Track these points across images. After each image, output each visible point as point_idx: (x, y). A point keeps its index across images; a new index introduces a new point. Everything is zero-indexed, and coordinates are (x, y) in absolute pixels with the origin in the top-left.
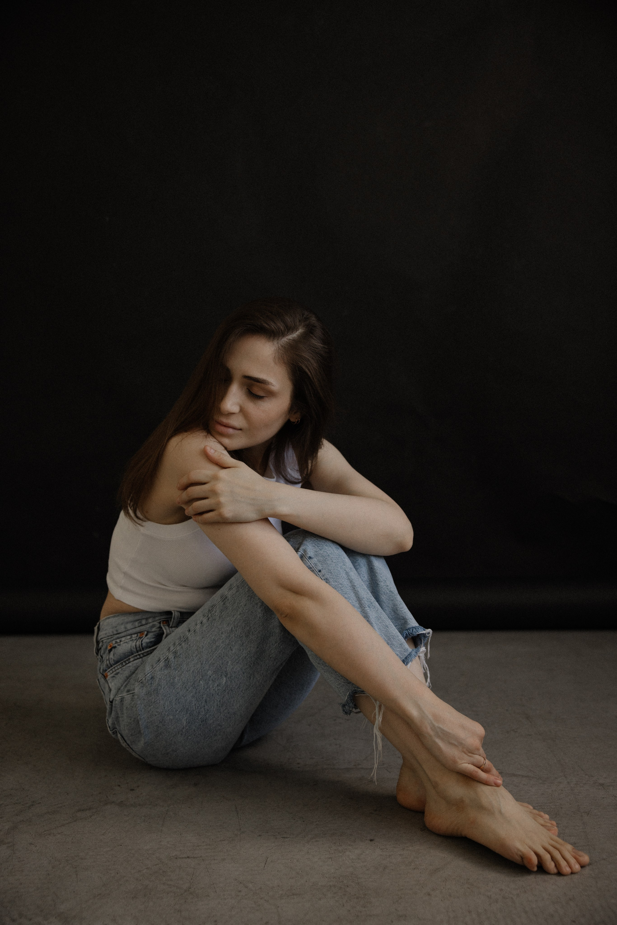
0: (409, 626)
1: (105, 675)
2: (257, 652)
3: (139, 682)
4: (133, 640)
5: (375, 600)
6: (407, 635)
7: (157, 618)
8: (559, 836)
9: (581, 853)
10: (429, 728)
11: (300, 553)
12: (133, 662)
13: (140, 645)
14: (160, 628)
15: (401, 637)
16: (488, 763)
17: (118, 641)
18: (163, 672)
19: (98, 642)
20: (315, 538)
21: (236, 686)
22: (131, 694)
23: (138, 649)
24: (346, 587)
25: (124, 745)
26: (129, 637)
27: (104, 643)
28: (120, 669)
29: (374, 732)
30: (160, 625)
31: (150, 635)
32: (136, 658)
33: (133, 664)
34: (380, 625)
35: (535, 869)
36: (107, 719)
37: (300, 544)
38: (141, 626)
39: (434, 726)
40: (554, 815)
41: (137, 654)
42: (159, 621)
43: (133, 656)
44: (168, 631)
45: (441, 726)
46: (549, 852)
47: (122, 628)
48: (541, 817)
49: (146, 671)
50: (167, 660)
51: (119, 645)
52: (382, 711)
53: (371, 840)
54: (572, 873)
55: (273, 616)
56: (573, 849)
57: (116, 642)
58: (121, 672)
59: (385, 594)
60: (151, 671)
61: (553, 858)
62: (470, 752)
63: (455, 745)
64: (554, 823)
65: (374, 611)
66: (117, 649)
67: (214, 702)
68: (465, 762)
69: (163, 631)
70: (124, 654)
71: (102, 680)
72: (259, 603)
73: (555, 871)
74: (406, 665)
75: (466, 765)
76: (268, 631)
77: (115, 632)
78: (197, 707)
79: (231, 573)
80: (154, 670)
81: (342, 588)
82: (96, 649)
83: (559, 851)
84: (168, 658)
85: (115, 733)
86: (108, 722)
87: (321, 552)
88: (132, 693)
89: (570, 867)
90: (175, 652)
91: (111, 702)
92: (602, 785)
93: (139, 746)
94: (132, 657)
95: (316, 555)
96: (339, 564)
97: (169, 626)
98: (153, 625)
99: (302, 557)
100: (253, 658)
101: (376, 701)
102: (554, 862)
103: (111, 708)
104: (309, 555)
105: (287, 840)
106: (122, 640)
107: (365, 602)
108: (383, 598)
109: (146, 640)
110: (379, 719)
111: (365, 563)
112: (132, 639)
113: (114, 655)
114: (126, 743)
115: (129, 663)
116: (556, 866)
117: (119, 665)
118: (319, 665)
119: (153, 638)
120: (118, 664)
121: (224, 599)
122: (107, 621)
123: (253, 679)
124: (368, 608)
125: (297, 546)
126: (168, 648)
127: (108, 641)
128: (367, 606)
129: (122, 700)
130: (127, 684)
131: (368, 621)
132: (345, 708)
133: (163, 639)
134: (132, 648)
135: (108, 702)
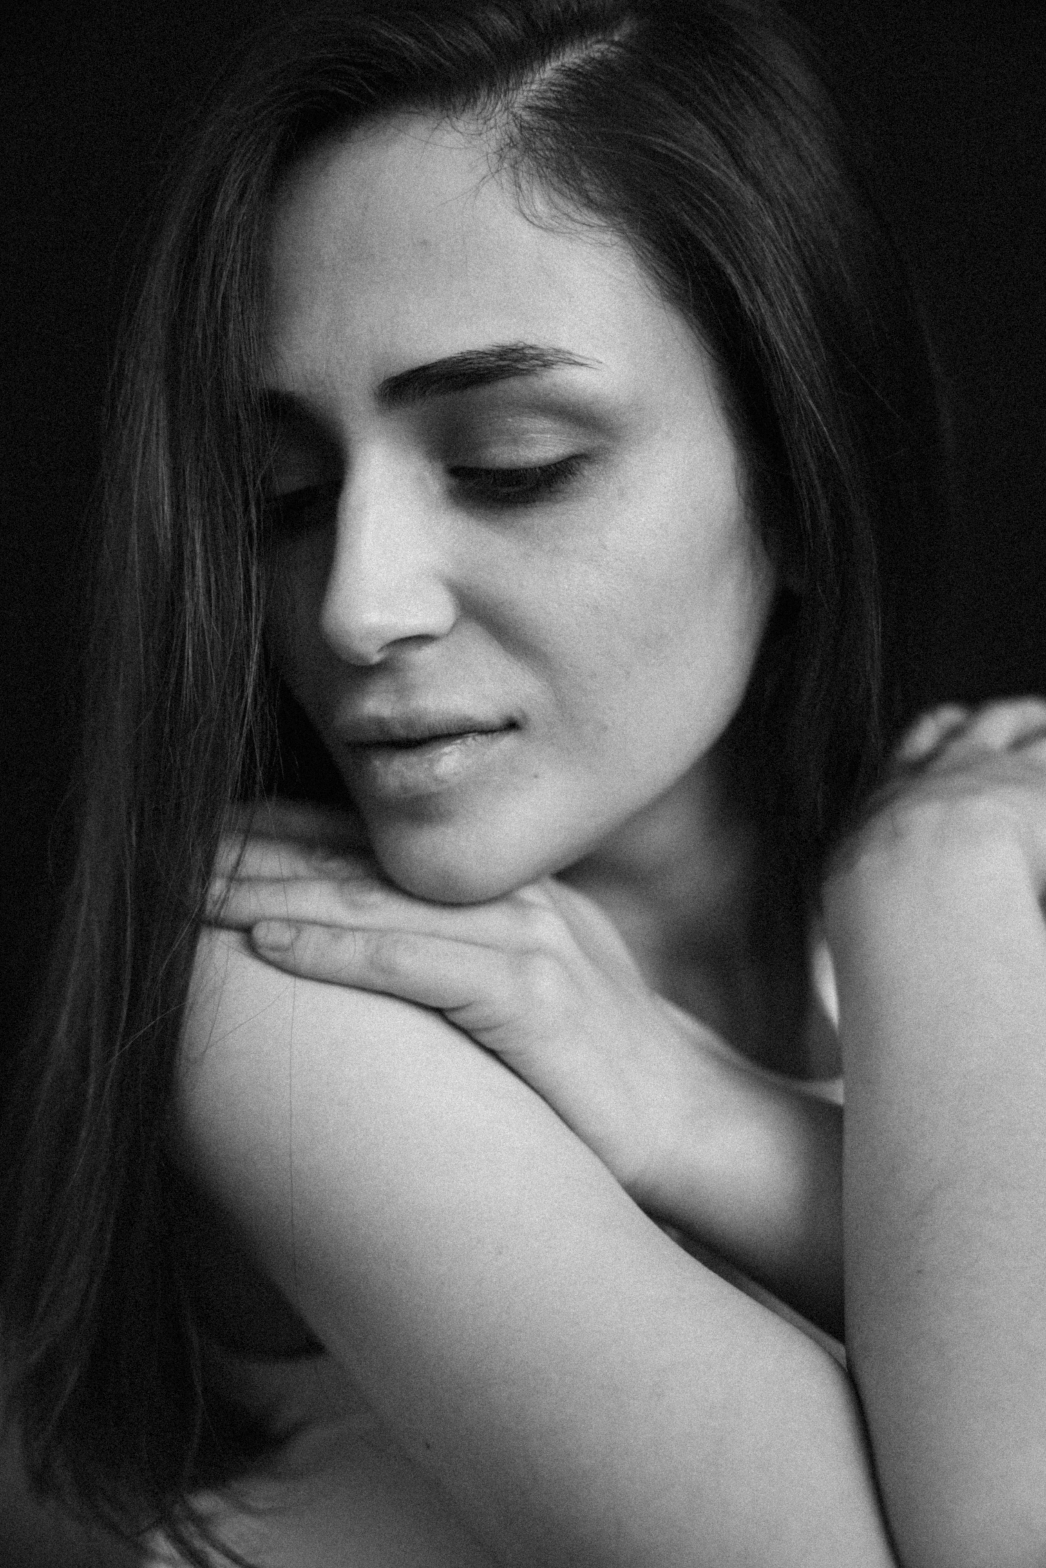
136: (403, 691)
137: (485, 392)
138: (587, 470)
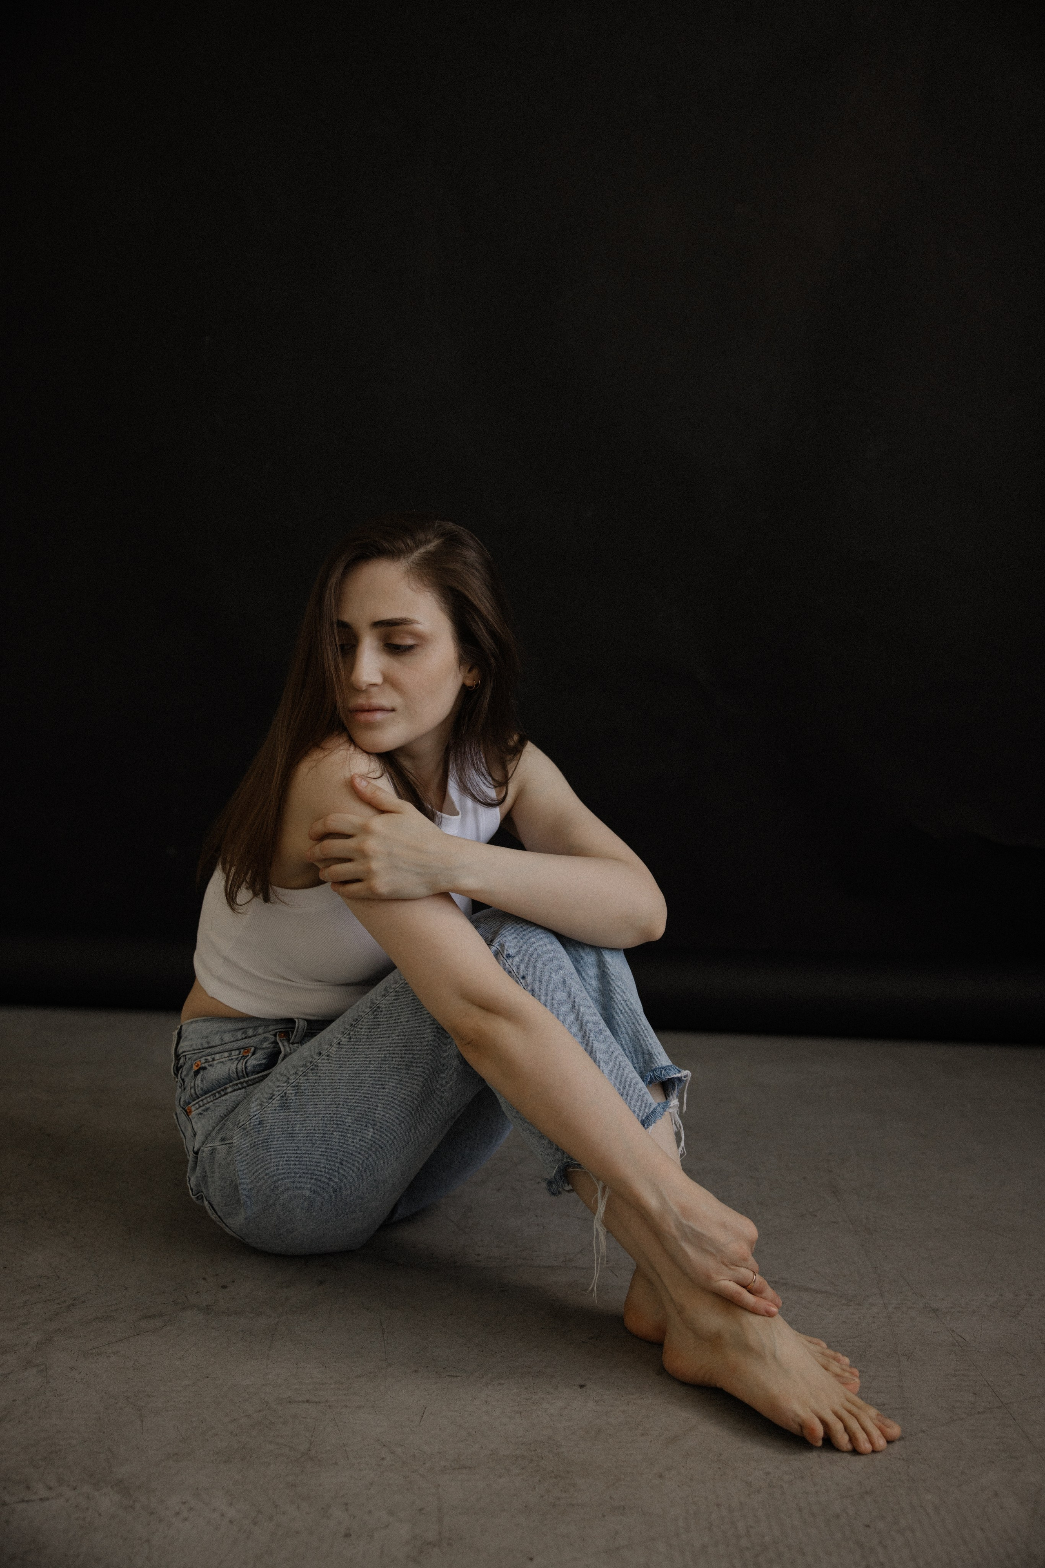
0: (656, 1066)
1: (188, 1111)
2: (422, 1093)
3: (240, 1127)
4: (232, 1059)
5: (606, 1025)
6: (653, 1078)
7: (271, 1028)
8: (859, 1395)
9: (888, 1422)
10: (673, 1226)
11: (494, 948)
12: (231, 1094)
13: (244, 1068)
14: (275, 1042)
15: (642, 1085)
16: (759, 1280)
17: (209, 1058)
18: (277, 1116)
19: (177, 1057)
20: (518, 924)
21: (388, 1141)
22: (226, 1144)
23: (240, 1074)
24: (562, 1003)
25: (214, 1217)
26: (226, 1054)
27: (187, 1060)
28: (211, 1103)
29: (594, 1225)
30: (276, 1039)
31: (260, 1054)
32: (236, 1087)
33: (232, 1097)
34: (611, 1064)
35: (820, 1443)
36: (188, 1177)
37: (496, 934)
38: (246, 1038)
39: (680, 1223)
40: (858, 1358)
41: (238, 1082)
42: (273, 1032)
43: (231, 1084)
44: (288, 1049)
45: (691, 1224)
46: (841, 1419)
47: (216, 1040)
48: (838, 1361)
49: (252, 1111)
50: (284, 1096)
51: (211, 1065)
52: (606, 1196)
53: (581, 1386)
54: (874, 1451)
55: (448, 1040)
56: (878, 1415)
57: (207, 1061)
58: (212, 1108)
59: (621, 1013)
60: (259, 1113)
61: (847, 1429)
62: (733, 1264)
63: (711, 1254)
64: (856, 1371)
65: (603, 1042)
66: (207, 1071)
67: (354, 1164)
68: (725, 1278)
69: (280, 1048)
70: (218, 1080)
71: (183, 1117)
72: (428, 1020)
73: (849, 1447)
74: (646, 1129)
75: (727, 1284)
76: (440, 1063)
77: (206, 1045)
78: (327, 1171)
79: (386, 969)
80: (263, 1111)
81: (556, 1006)
82: (174, 1065)
83: (856, 1418)
84: (285, 1094)
85: (201, 1198)
86: (189, 1181)
87: (525, 947)
88: (228, 1144)
89: (871, 1442)
90: (297, 1086)
91: (196, 1153)
92: (935, 1311)
93: (236, 1222)
94: (230, 1086)
95: (519, 953)
96: (553, 968)
97: (288, 1040)
98: (264, 1039)
99: (497, 954)
100: (416, 1102)
101: (598, 1180)
102: (848, 1434)
103: (196, 1163)
104: (508, 953)
105: (455, 1379)
106: (216, 1059)
107: (591, 1029)
108: (620, 1019)
109: (252, 1062)
110: (601, 1208)
111: (595, 963)
112: (230, 1058)
113: (202, 1081)
114: (217, 1214)
115: (225, 1094)
116: (850, 1440)
117: (210, 1096)
118: (515, 1120)
119: (265, 1059)
120: (207, 1095)
121: (375, 1009)
122: (194, 1025)
123: (415, 1132)
124: (594, 1038)
125: (490, 937)
126: (286, 1078)
127: (195, 1057)
128: (592, 1035)
129: (213, 1151)
130: (221, 1128)
131: (592, 1058)
132: (552, 1187)
133: (279, 1061)
134: (231, 1072)
135: (191, 1153)
136: (369, 698)
137: (397, 628)
138: (419, 649)
